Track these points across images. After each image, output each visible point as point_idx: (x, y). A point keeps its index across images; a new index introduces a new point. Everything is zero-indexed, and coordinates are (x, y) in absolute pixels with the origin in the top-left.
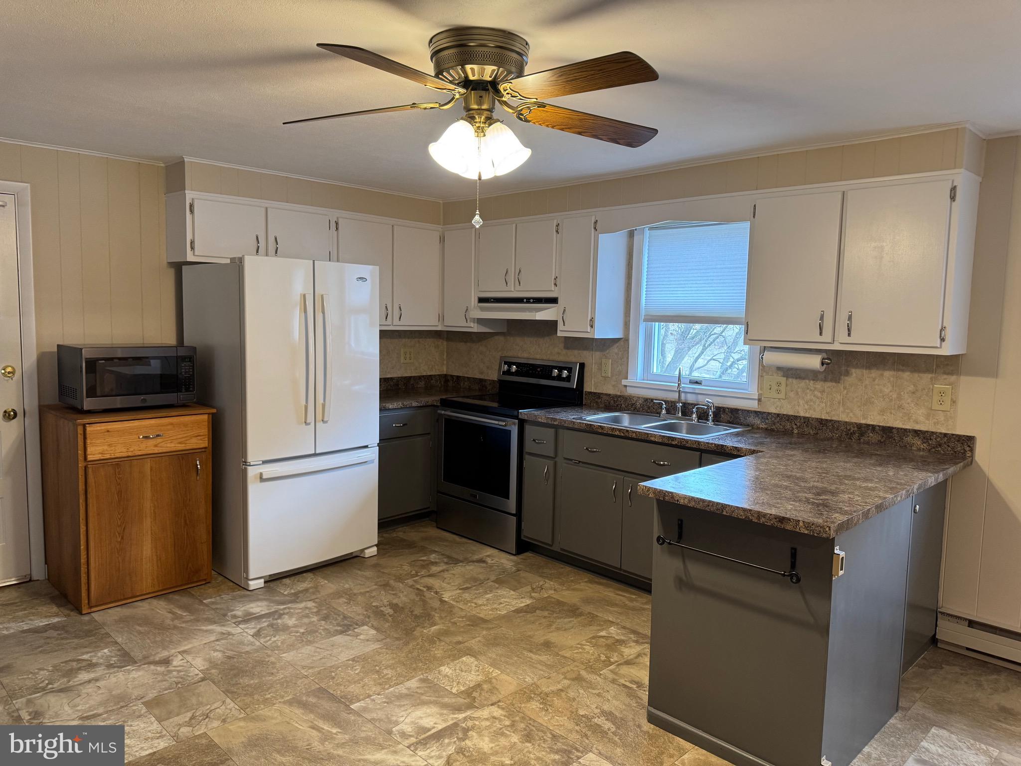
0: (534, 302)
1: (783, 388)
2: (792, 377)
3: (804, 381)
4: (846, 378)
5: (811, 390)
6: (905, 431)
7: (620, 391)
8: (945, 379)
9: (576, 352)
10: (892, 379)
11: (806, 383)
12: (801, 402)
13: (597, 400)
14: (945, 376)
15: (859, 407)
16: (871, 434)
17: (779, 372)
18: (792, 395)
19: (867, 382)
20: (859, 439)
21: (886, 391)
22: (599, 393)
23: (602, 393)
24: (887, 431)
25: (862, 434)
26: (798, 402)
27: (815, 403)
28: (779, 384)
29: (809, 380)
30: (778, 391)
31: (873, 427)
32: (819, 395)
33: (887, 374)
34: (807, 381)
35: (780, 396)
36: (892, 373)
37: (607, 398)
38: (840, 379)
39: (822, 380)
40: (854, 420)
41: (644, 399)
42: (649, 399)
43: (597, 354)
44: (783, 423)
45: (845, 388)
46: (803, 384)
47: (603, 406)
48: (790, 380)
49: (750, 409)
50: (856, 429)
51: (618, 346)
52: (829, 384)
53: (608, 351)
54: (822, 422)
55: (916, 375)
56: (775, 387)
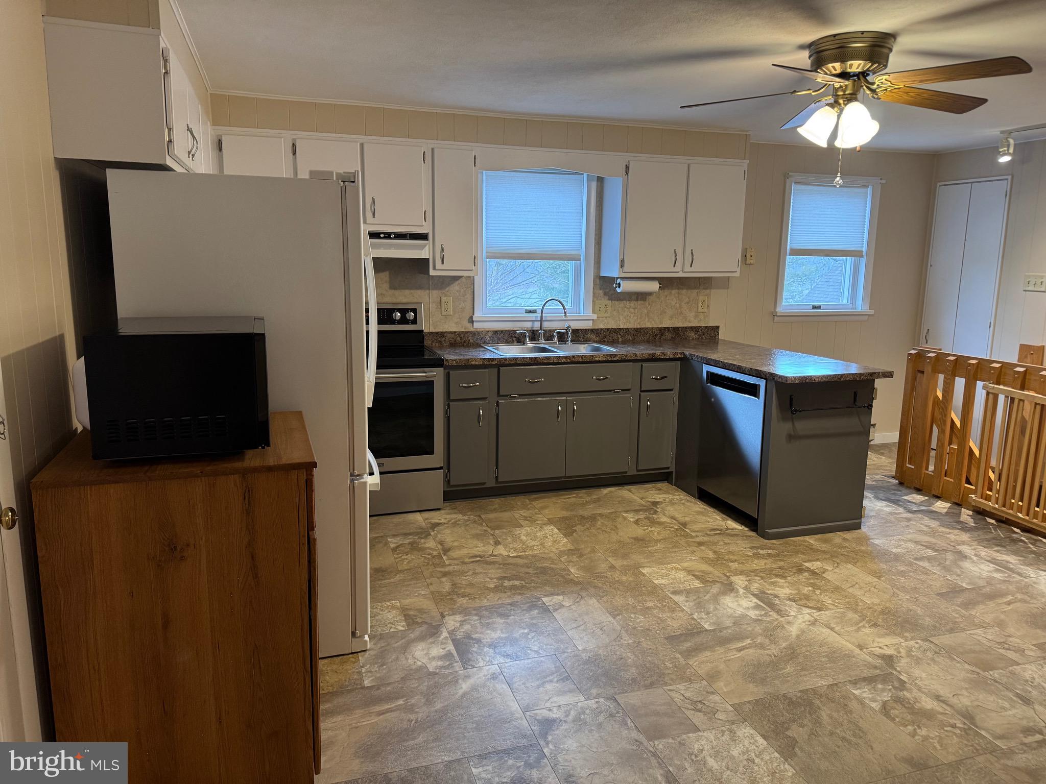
0: (395, 238)
1: (609, 309)
2: (615, 300)
3: (623, 302)
4: (650, 297)
5: (628, 308)
6: (685, 329)
7: (464, 327)
8: (704, 292)
9: (407, 292)
10: (676, 295)
11: (624, 303)
12: (621, 318)
13: (439, 339)
14: (704, 291)
15: (658, 316)
16: (667, 334)
17: (605, 297)
18: (615, 313)
19: (662, 299)
20: (660, 338)
21: (673, 303)
22: (442, 332)
23: (446, 332)
24: (676, 329)
25: (662, 335)
26: (619, 318)
27: (630, 317)
28: (606, 306)
29: (626, 300)
30: (606, 312)
31: (668, 328)
32: (633, 311)
33: (674, 292)
34: (625, 302)
35: (606, 315)
36: (677, 291)
37: (453, 336)
38: (646, 299)
39: (635, 300)
40: (655, 326)
41: (493, 331)
42: (499, 331)
43: (435, 293)
44: (611, 335)
45: (649, 304)
46: (622, 304)
47: (447, 344)
48: (613, 302)
49: (587, 328)
50: (658, 332)
51: (459, 284)
52: (639, 302)
53: (447, 289)
54: (638, 330)
55: (689, 291)
56: (603, 309)
